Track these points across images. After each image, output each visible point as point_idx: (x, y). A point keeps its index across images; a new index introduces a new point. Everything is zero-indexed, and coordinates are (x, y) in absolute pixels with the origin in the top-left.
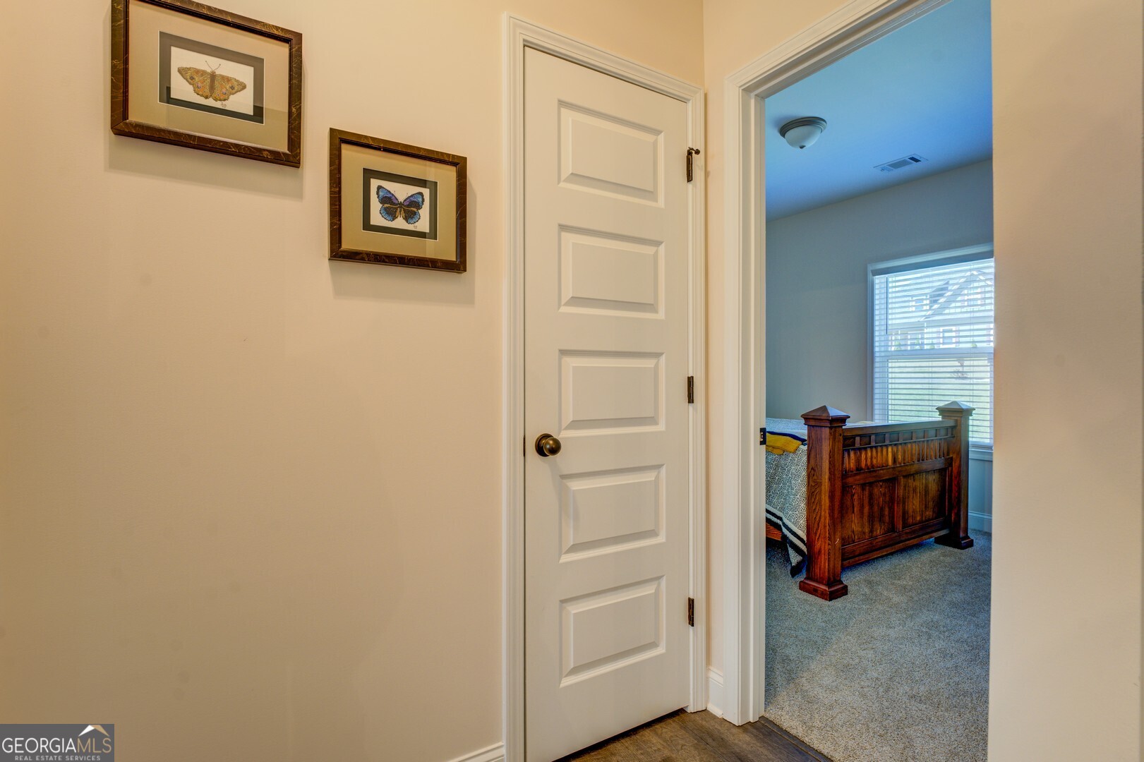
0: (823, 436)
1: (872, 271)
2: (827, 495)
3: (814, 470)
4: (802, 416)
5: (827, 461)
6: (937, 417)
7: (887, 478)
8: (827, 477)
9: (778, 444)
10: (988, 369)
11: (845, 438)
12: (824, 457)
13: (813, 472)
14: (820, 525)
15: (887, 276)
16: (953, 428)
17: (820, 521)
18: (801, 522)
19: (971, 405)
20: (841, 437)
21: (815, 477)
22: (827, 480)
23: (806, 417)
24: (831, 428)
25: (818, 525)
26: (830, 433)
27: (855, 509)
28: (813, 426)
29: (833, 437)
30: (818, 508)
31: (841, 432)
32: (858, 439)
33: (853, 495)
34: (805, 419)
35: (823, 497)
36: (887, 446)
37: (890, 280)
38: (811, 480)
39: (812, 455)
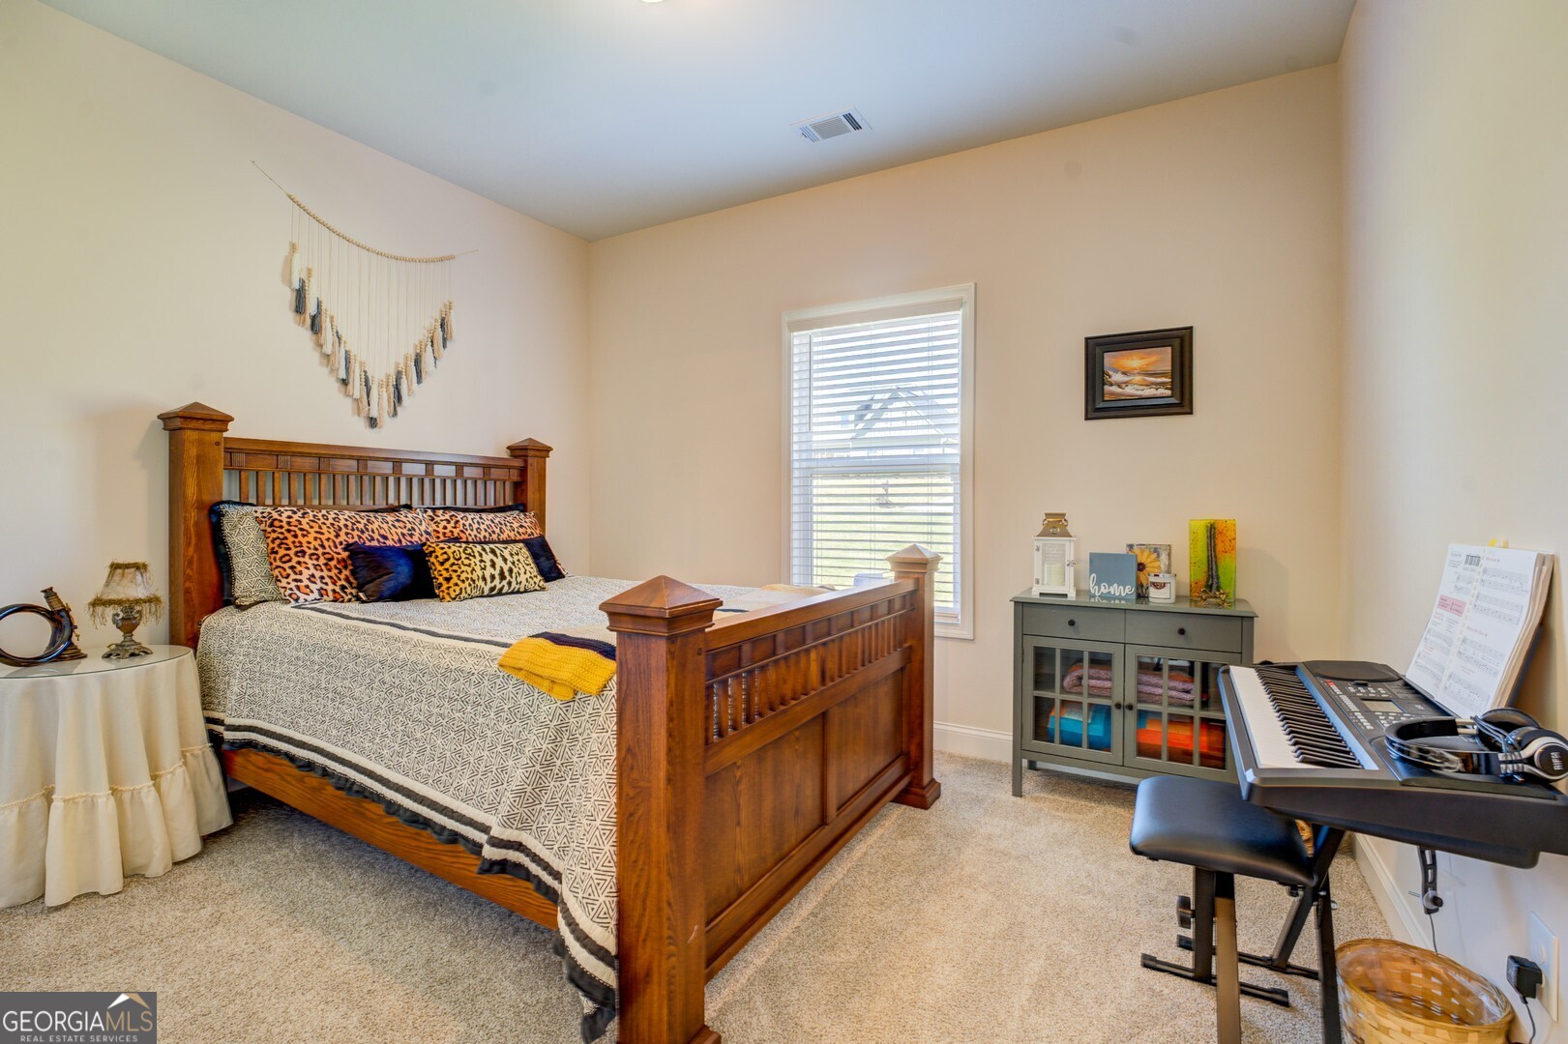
0: (653, 663)
1: (788, 323)
2: (664, 823)
3: (634, 755)
4: (603, 607)
5: (663, 732)
6: (889, 577)
7: (809, 717)
8: (662, 775)
9: (564, 675)
10: (950, 490)
11: (714, 655)
12: (656, 718)
13: (630, 760)
14: (648, 903)
15: (809, 332)
16: (913, 593)
17: (646, 894)
18: (602, 899)
19: (935, 549)
20: (702, 658)
21: (635, 775)
22: (662, 784)
23: (612, 610)
24: (671, 639)
25: (644, 902)
26: (671, 653)
27: (743, 814)
28: (630, 634)
29: (678, 661)
30: (642, 858)
31: (702, 645)
32: (746, 648)
33: (738, 782)
34: (611, 615)
35: (654, 828)
36: (807, 651)
37: (815, 340)
38: (625, 781)
39: (628, 713)
